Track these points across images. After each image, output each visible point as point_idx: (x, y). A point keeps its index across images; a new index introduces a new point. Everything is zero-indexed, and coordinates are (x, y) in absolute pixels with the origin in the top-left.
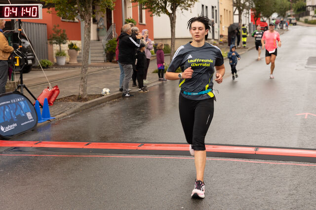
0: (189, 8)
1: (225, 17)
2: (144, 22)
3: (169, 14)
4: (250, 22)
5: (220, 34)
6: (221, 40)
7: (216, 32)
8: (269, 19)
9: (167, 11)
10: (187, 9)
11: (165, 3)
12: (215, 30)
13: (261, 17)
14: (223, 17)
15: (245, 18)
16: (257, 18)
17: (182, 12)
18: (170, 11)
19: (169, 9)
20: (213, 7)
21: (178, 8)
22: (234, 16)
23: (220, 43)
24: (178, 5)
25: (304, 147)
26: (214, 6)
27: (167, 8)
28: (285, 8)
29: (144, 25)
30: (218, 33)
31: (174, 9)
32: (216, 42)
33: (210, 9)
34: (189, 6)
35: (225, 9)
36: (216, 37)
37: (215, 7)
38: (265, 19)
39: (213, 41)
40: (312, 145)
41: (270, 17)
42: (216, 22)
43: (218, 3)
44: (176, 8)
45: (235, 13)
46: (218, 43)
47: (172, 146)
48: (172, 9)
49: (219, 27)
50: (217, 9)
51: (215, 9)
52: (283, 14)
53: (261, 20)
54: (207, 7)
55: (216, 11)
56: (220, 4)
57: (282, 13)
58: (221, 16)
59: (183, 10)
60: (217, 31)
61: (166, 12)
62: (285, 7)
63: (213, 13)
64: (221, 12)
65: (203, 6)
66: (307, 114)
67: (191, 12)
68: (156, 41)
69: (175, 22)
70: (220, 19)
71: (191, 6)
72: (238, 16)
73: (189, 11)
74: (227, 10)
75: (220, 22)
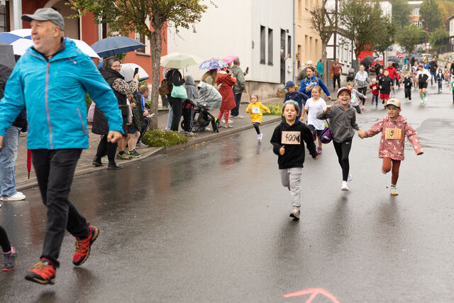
1: (306, 48)
2: (148, 51)
3: (148, 35)
4: (354, 58)
7: (288, 72)
8: (384, 54)
10: (187, 26)
14: (303, 48)
16: (360, 51)
17: (177, 31)
20: (283, 31)
22: (327, 48)
26: (285, 29)
27: (146, 22)
28: (413, 39)
29: (147, 56)
30: (292, 73)
33: (277, 34)
35: (306, 36)
36: (288, 78)
37: (288, 31)
38: (378, 53)
39: (282, 86)
41: (385, 52)
43: (294, 24)
49: (294, 63)
50: (291, 34)
51: (287, 35)
52: (410, 47)
53: (374, 55)
54: (270, 31)
55: (289, 37)
56: (296, 26)
57: (409, 44)
58: (299, 46)
59: (180, 28)
60: (291, 70)
62: (412, 37)
63: (283, 41)
64: (299, 39)
65: (262, 28)
70: (296, 52)
71: (195, 20)
72: (333, 48)
73: (191, 29)
74: (311, 38)
75: (297, 56)
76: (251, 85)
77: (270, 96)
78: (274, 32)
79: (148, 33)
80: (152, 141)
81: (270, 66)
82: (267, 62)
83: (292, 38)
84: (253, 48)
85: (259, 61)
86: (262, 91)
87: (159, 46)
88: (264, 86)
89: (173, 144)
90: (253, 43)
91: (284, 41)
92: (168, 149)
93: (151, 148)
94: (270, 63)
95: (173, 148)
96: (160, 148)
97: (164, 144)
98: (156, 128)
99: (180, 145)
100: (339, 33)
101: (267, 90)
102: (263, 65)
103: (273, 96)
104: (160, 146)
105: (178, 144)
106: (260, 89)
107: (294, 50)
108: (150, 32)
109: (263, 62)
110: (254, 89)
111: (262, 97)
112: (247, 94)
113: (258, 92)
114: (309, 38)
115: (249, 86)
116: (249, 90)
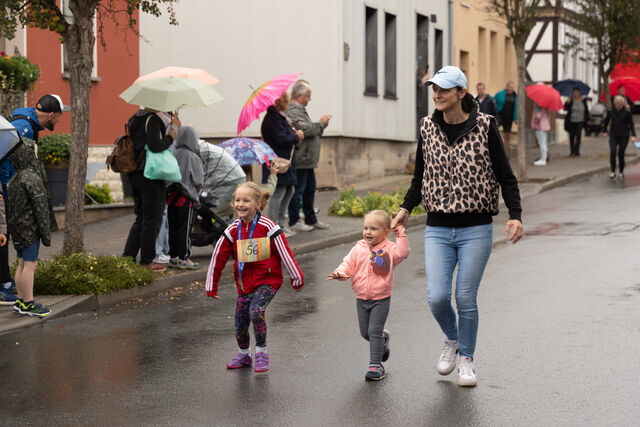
1: (482, 57)
10: (154, 10)
14: (473, 58)
15: (580, 64)
20: (421, 20)
26: (427, 13)
29: (95, 82)
33: (406, 26)
35: (481, 30)
37: (434, 18)
50: (441, 24)
51: (432, 27)
54: (390, 19)
55: (438, 33)
56: (456, 6)
58: (463, 54)
63: (421, 41)
64: (463, 39)
65: (370, 13)
67: (173, 22)
72: (549, 57)
73: (165, 16)
74: (493, 34)
76: (342, 147)
77: (388, 172)
78: (399, 22)
79: (62, 28)
80: (64, 281)
81: (390, 103)
82: (381, 90)
83: (445, 34)
84: (346, 59)
85: (362, 88)
86: (370, 160)
87: (86, 57)
88: (374, 150)
89: (116, 289)
90: (346, 47)
91: (426, 41)
92: (102, 300)
93: (61, 299)
94: (391, 95)
95: (116, 296)
96: (84, 298)
97: (93, 288)
98: (79, 250)
99: (135, 289)
100: (564, 21)
101: (382, 159)
102: (370, 100)
103: (397, 172)
104: (84, 292)
105: (128, 286)
106: (364, 156)
108: (67, 25)
109: (371, 91)
110: (350, 155)
111: (368, 173)
112: (334, 167)
113: (359, 165)
114: (488, 34)
115: (336, 149)
116: (337, 159)
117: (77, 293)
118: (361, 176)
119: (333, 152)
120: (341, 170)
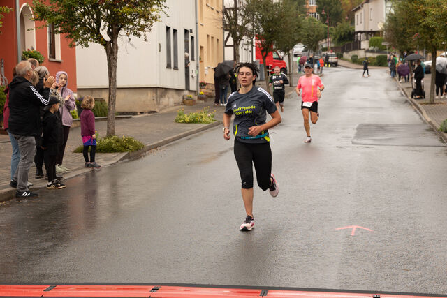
0: (142, 33)
1: (208, 50)
2: (58, 57)
3: (105, 44)
4: (254, 60)
5: (200, 81)
6: (203, 92)
7: (193, 77)
8: (289, 55)
9: (101, 37)
10: (139, 35)
11: (98, 22)
12: (191, 74)
13: (274, 50)
14: (205, 49)
15: (245, 52)
16: (267, 52)
17: (130, 40)
18: (107, 38)
19: (104, 33)
20: (186, 31)
21: (122, 32)
22: (226, 48)
23: (200, 98)
24: (121, 27)
25: (348, 289)
26: (188, 29)
27: (101, 32)
28: (317, 36)
30: (195, 79)
31: (113, 34)
32: (192, 95)
33: (181, 35)
34: (143, 28)
35: (208, 36)
36: (193, 86)
37: (191, 31)
38: (282, 54)
39: (186, 93)
40: (363, 284)
41: (290, 52)
42: (193, 59)
43: (196, 23)
44: (118, 33)
45: (227, 44)
46: (196, 98)
47: (107, 289)
48: (109, 34)
49: (197, 67)
50: (194, 34)
51: (190, 35)
52: (314, 45)
53: (275, 56)
54: (175, 31)
55: (192, 37)
56: (199, 25)
57: (312, 45)
58: (202, 47)
59: (131, 36)
60: (195, 75)
61: (99, 39)
62: (316, 33)
63: (186, 42)
64: (202, 41)
65: (168, 28)
66: (354, 227)
67: (145, 40)
68: (81, 92)
69: (115, 59)
70: (199, 54)
71: (146, 29)
72: (232, 48)
73: (142, 37)
74: (212, 38)
75: (200, 59)
76: (159, 92)
77: (176, 104)
78: (178, 33)
80: (116, 147)
81: (176, 71)
82: (172, 66)
83: (195, 38)
84: (160, 51)
85: (166, 65)
86: (168, 98)
88: (171, 93)
90: (160, 45)
91: (188, 42)
92: (131, 154)
94: (176, 68)
96: (126, 153)
98: (115, 135)
101: (173, 98)
102: (169, 70)
103: (178, 104)
106: (166, 96)
107: (197, 53)
109: (169, 66)
110: (161, 96)
111: (168, 105)
112: (155, 102)
113: (165, 101)
114: (210, 38)
115: (156, 93)
116: (156, 98)
117: (121, 151)
118: (165, 106)
119: (155, 94)
120: (158, 103)
